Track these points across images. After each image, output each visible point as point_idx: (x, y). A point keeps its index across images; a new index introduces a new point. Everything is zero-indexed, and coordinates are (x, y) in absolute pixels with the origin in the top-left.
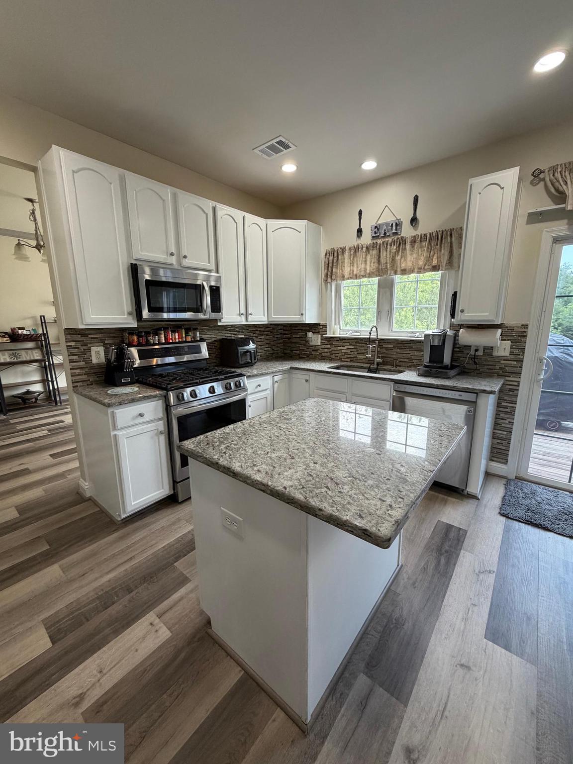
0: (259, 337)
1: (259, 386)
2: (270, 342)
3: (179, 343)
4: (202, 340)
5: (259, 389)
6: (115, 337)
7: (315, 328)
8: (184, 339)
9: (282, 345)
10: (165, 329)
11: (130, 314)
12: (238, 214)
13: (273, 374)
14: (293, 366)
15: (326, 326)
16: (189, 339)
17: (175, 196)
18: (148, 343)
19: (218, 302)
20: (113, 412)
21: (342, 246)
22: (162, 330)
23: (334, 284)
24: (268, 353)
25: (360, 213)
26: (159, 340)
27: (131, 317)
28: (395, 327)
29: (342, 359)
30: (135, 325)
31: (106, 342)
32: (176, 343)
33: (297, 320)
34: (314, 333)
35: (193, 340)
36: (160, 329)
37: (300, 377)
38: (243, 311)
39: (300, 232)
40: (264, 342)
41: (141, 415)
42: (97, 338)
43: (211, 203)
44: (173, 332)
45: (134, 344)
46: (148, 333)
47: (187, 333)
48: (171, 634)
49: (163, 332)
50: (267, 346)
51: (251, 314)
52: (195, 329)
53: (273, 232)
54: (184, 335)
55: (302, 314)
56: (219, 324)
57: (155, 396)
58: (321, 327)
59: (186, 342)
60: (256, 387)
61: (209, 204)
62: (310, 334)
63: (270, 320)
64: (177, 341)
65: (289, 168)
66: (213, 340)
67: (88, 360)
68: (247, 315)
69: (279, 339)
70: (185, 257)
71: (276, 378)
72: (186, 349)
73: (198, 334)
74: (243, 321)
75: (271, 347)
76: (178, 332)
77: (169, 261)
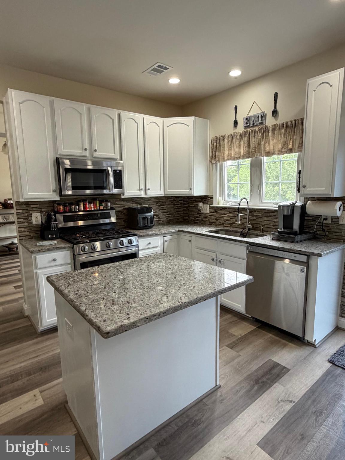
0: (161, 207)
1: (150, 243)
2: (171, 211)
3: (94, 210)
4: (112, 208)
5: (150, 246)
6: (47, 207)
7: (205, 199)
8: (98, 208)
9: (182, 212)
10: (84, 201)
11: (54, 191)
12: (139, 117)
13: (164, 235)
14: (181, 229)
15: (212, 198)
16: (102, 208)
17: (89, 110)
18: (70, 211)
19: (120, 181)
20: (35, 257)
21: (223, 135)
22: (81, 202)
23: (218, 164)
24: (169, 218)
25: (236, 108)
26: (79, 209)
27: (55, 194)
28: (264, 198)
29: (225, 225)
30: (59, 199)
31: (43, 210)
32: (92, 211)
33: (187, 193)
34: (204, 203)
35: (105, 208)
37: (186, 237)
38: (142, 187)
39: (189, 126)
40: (165, 210)
41: (54, 260)
42: (36, 207)
43: (116, 112)
44: (90, 203)
45: (61, 211)
46: (71, 204)
47: (100, 204)
48: (43, 403)
49: (82, 203)
50: (168, 213)
51: (149, 189)
52: (107, 201)
53: (168, 127)
54: (98, 205)
55: (191, 189)
56: (122, 197)
57: (65, 248)
58: (209, 199)
59: (100, 210)
60: (148, 245)
61: (114, 113)
62: (201, 204)
63: (166, 193)
64: (93, 209)
65: (174, 81)
66: (122, 208)
67: (30, 222)
68: (146, 190)
69: (179, 208)
70: (95, 151)
71: (166, 238)
72: (99, 215)
73: (109, 204)
74: (142, 194)
75: (172, 214)
76: (93, 203)
77: (83, 154)
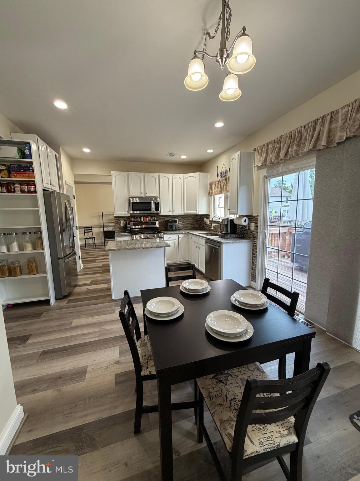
1: (170, 238)
2: (192, 223)
3: (148, 221)
4: (157, 220)
7: (207, 216)
8: (150, 220)
13: (179, 234)
16: (152, 220)
18: (137, 221)
19: (158, 207)
21: (213, 181)
23: (212, 197)
25: (218, 166)
26: (141, 220)
30: (130, 215)
31: (125, 220)
32: (147, 221)
33: (195, 213)
36: (141, 217)
37: (190, 236)
38: (171, 210)
39: (196, 177)
40: (189, 222)
42: (122, 219)
44: (146, 217)
45: (131, 221)
47: (151, 218)
49: (142, 217)
50: (190, 224)
51: (174, 211)
53: (186, 178)
54: (150, 219)
55: (196, 211)
57: (128, 236)
59: (151, 221)
63: (185, 213)
64: (147, 220)
65: (184, 157)
67: (120, 225)
70: (146, 193)
71: (180, 236)
72: (150, 223)
73: (156, 218)
74: (171, 214)
76: (148, 217)
77: (141, 195)
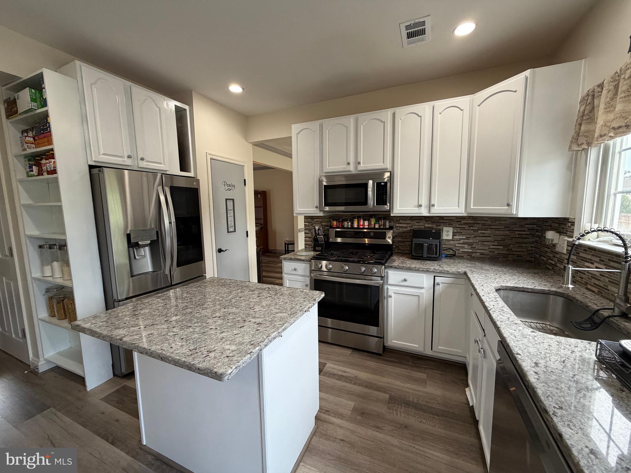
0: (480, 232)
3: (368, 228)
4: (390, 228)
5: (405, 283)
8: (373, 226)
9: (534, 245)
10: (359, 218)
11: (317, 207)
13: (436, 274)
15: (573, 224)
16: (377, 226)
18: (343, 227)
19: (385, 196)
22: (355, 218)
23: (593, 151)
24: (496, 252)
26: (352, 225)
27: (317, 210)
31: (323, 224)
32: (365, 228)
33: (503, 212)
34: (557, 232)
35: (382, 227)
39: (516, 91)
41: (295, 270)
42: (318, 221)
43: (390, 112)
44: (364, 220)
45: (333, 226)
46: (344, 220)
49: (356, 220)
52: (385, 219)
54: (373, 223)
56: (392, 215)
57: (304, 261)
61: (388, 114)
65: (465, 30)
66: (409, 229)
71: (438, 280)
72: (372, 234)
73: (388, 224)
75: (504, 246)
76: (368, 220)
